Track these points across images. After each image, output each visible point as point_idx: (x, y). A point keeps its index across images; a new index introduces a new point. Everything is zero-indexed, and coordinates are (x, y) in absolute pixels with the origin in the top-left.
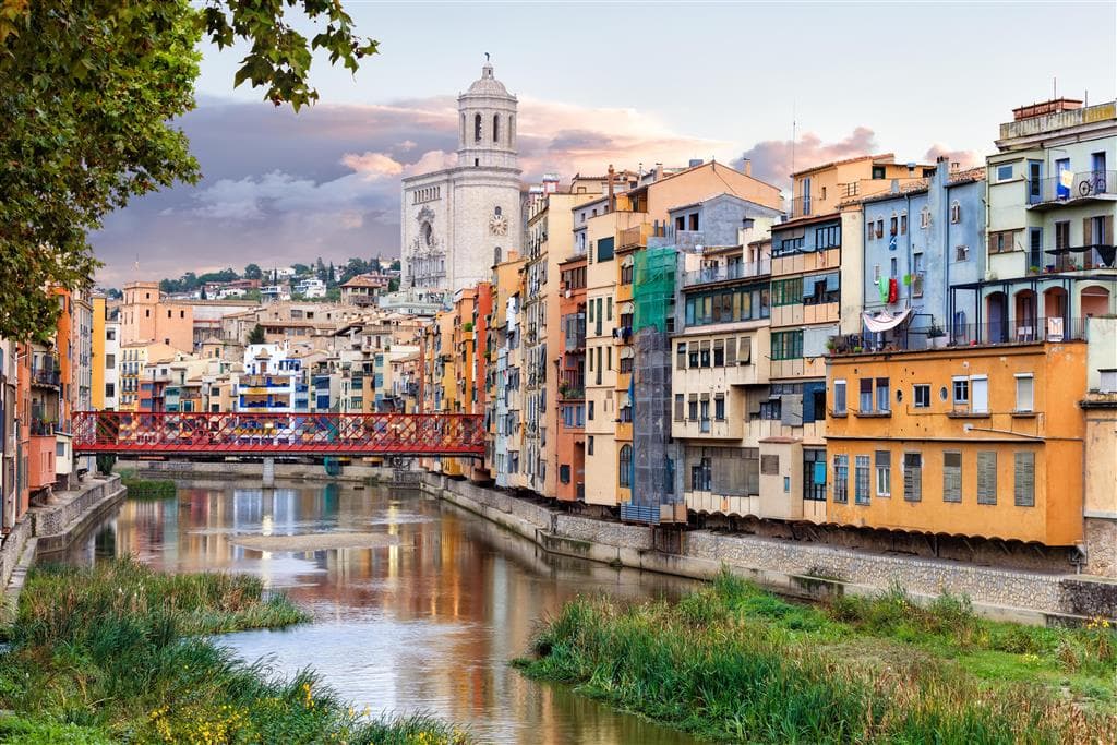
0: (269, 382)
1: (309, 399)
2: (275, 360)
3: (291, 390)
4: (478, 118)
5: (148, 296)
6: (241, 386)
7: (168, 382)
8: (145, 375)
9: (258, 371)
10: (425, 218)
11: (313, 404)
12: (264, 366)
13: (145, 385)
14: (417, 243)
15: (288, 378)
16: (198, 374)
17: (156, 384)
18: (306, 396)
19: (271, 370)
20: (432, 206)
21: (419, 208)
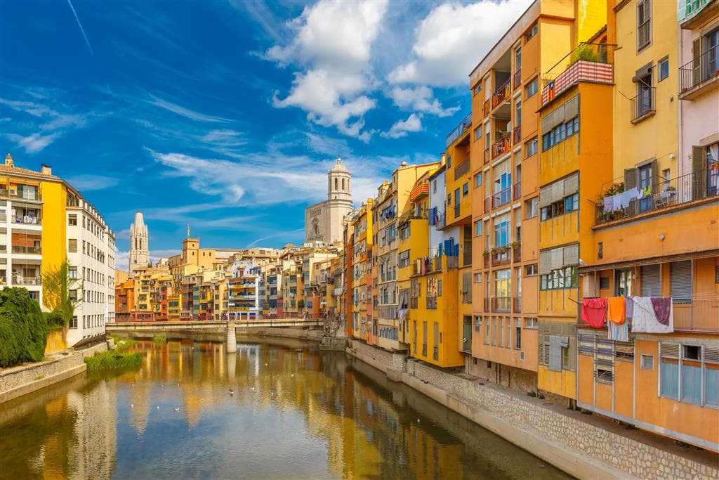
0: (245, 281)
1: (266, 290)
2: (247, 269)
3: (257, 285)
4: (336, 180)
5: (193, 245)
6: (230, 284)
7: (194, 284)
8: (185, 281)
9: (239, 276)
10: (315, 222)
11: (268, 293)
12: (242, 273)
13: (185, 286)
14: (312, 233)
15: (254, 279)
16: (209, 280)
17: (190, 285)
18: (264, 288)
19: (246, 274)
20: (318, 217)
21: (312, 219)
